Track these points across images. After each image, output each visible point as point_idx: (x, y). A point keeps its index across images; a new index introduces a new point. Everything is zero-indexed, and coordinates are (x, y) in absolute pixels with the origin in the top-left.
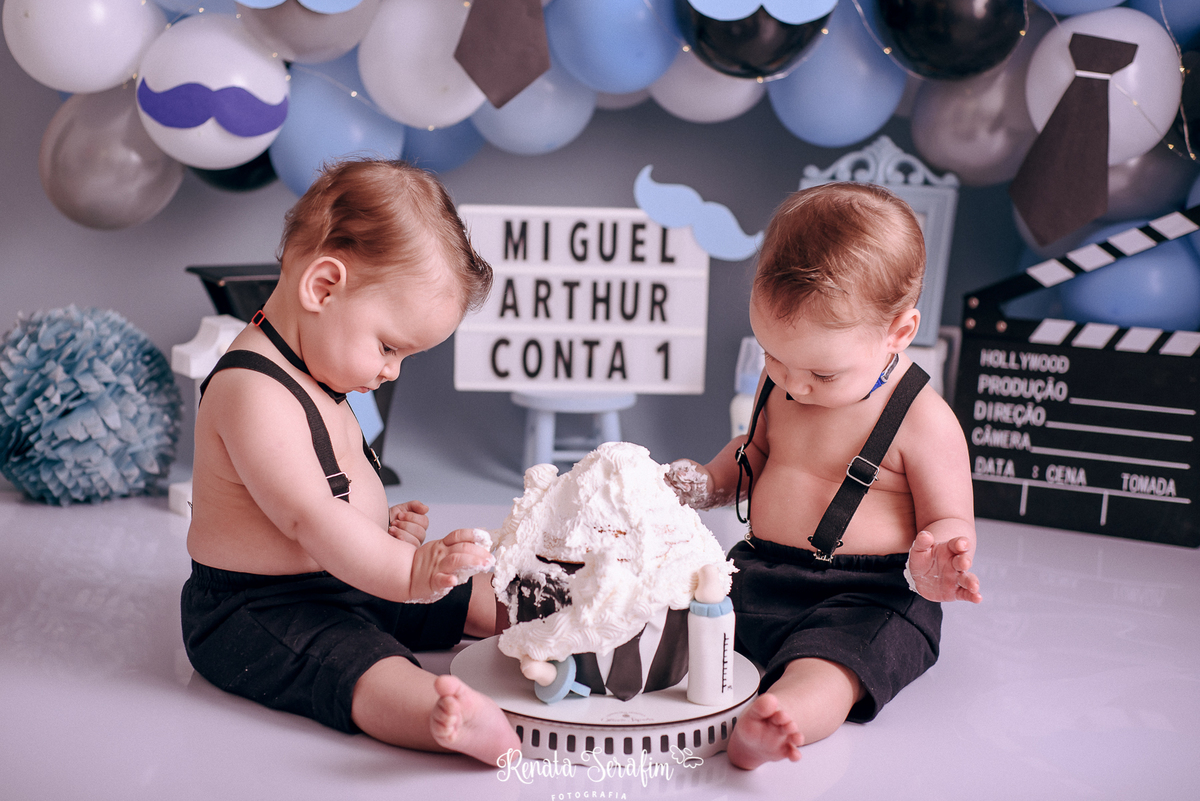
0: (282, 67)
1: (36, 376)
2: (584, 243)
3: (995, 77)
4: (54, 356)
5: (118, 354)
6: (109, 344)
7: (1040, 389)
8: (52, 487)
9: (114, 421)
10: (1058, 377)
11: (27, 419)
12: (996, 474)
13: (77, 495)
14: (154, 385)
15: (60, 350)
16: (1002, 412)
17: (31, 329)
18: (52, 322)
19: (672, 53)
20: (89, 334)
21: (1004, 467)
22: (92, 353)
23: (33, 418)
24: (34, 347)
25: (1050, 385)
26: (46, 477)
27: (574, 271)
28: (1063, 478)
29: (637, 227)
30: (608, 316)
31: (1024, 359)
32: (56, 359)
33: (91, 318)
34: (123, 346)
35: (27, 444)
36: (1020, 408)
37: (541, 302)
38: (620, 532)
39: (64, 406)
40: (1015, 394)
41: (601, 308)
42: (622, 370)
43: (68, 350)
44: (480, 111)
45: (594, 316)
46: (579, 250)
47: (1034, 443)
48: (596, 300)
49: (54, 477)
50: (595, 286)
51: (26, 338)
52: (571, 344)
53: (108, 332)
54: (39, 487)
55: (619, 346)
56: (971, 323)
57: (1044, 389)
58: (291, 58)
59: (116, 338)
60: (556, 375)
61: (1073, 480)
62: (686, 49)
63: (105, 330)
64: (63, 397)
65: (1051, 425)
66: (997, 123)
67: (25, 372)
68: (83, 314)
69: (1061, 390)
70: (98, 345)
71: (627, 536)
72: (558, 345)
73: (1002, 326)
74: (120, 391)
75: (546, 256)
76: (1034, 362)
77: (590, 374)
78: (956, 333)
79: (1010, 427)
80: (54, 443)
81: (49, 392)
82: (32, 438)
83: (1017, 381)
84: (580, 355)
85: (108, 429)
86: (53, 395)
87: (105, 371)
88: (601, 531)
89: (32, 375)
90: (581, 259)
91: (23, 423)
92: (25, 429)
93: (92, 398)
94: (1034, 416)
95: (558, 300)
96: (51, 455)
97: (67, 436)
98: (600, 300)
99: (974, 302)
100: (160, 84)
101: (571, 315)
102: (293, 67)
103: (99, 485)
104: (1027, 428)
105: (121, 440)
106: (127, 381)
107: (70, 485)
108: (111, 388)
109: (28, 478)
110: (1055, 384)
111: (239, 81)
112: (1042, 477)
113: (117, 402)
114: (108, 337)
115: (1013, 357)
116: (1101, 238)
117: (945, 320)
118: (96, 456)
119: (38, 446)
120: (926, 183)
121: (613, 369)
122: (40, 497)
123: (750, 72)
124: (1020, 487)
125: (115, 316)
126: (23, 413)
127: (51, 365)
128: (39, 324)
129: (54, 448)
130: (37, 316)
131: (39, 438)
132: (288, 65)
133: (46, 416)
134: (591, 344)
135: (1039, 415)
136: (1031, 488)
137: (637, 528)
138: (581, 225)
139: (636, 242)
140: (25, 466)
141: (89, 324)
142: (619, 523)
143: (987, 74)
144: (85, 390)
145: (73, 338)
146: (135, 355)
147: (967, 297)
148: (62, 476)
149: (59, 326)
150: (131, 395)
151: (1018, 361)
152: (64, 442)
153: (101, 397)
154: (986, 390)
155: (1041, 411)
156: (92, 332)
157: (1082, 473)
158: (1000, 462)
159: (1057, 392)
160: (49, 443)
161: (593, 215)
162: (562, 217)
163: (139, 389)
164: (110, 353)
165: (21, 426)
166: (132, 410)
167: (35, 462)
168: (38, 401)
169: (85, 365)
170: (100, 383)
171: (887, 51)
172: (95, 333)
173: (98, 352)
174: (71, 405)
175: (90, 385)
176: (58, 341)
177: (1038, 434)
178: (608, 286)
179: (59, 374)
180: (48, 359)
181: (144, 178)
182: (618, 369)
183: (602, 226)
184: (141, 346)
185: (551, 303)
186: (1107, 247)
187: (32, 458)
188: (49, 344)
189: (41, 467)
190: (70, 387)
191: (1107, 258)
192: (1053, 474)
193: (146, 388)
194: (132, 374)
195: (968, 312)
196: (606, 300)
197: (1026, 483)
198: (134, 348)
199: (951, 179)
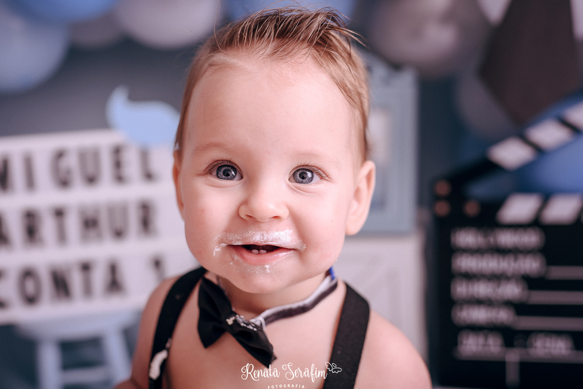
2: (67, 171)
7: (510, 264)
27: (60, 197)
30: (99, 238)
31: (492, 237)
48: (87, 224)
52: (67, 270)
56: (442, 208)
60: (55, 298)
66: (446, 19)
72: (54, 273)
73: (471, 208)
75: (31, 186)
76: (506, 239)
77: (88, 292)
79: (488, 302)
84: (76, 281)
90: (66, 184)
94: (512, 291)
95: (48, 227)
98: (90, 224)
99: (443, 187)
101: (62, 240)
110: (525, 258)
134: (86, 267)
138: (62, 154)
139: (118, 165)
159: (531, 265)
161: (71, 143)
182: (115, 285)
186: (565, 123)
191: (566, 135)
195: (437, 198)
199: (408, 72)
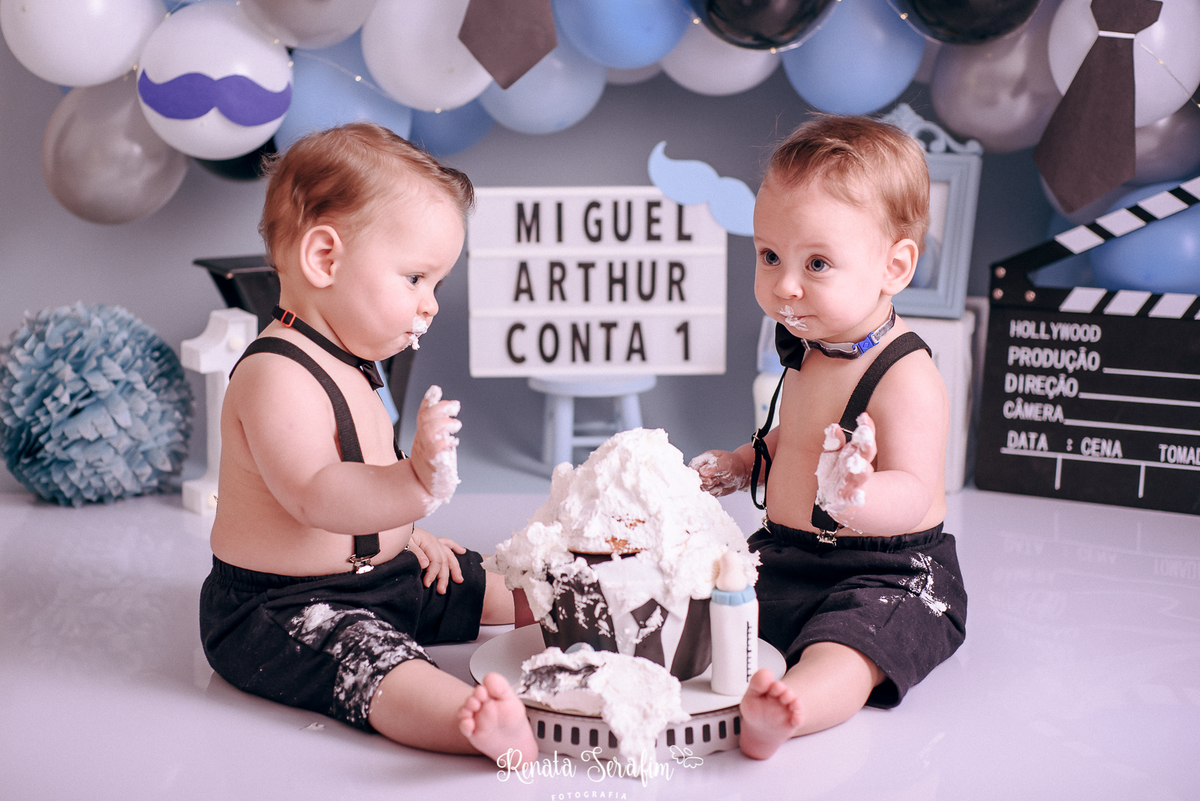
0: (285, 53)
1: (45, 376)
2: (599, 223)
3: (1017, 39)
4: (61, 354)
5: (127, 351)
6: (117, 341)
7: (1071, 359)
8: (64, 488)
9: (125, 419)
10: (1090, 347)
11: (37, 419)
12: (1029, 449)
13: (90, 495)
14: (164, 382)
15: (68, 349)
16: (1034, 384)
17: (38, 328)
18: (59, 321)
19: (682, 26)
20: (97, 331)
21: (1037, 440)
22: (101, 351)
23: (43, 419)
24: (41, 346)
25: (1082, 355)
26: (57, 478)
27: (590, 252)
28: (1099, 451)
29: (652, 205)
30: (625, 298)
31: (1055, 328)
32: (64, 358)
33: (98, 316)
34: (132, 343)
35: (37, 445)
36: (1053, 379)
37: (556, 284)
38: (639, 521)
39: (73, 406)
40: (1046, 365)
41: (618, 289)
42: (641, 351)
43: (76, 349)
44: (487, 91)
45: (611, 298)
46: (594, 230)
47: (1067, 415)
48: (612, 281)
49: (66, 478)
50: (611, 266)
51: (33, 337)
52: (588, 326)
53: (115, 328)
54: (51, 488)
55: (637, 327)
56: (999, 294)
57: (1076, 360)
58: (293, 44)
59: (124, 335)
60: (574, 359)
61: (1108, 452)
62: (697, 21)
63: (113, 327)
64: (72, 397)
65: (1084, 396)
66: (1020, 87)
67: (34, 372)
68: (90, 312)
69: (1094, 359)
70: (106, 343)
71: (646, 524)
72: (575, 329)
73: (1031, 296)
74: (129, 388)
75: (560, 238)
76: (1066, 331)
77: (608, 357)
78: (984, 304)
79: (1043, 399)
80: (65, 443)
81: (57, 392)
82: (42, 439)
83: (1048, 351)
84: (598, 338)
85: (119, 427)
86: (62, 395)
87: (114, 369)
88: (620, 521)
89: (40, 375)
90: (596, 239)
91: (33, 423)
92: (35, 430)
93: (102, 396)
94: (1066, 387)
95: (573, 282)
96: (62, 455)
97: (78, 436)
98: (616, 281)
99: (1001, 272)
100: (161, 75)
101: (587, 298)
102: (296, 52)
103: (111, 485)
104: (1059, 400)
105: (132, 438)
106: (136, 378)
107: (82, 486)
108: (121, 386)
109: (39, 480)
110: (1087, 354)
111: (241, 70)
112: (1077, 450)
113: (126, 400)
114: (116, 335)
115: (1043, 326)
116: (1131, 203)
117: (971, 292)
118: (108, 455)
119: (49, 447)
120: (948, 150)
121: (631, 351)
122: (54, 499)
123: (763, 42)
124: (1054, 460)
125: (123, 312)
126: (33, 414)
127: (59, 364)
128: (46, 323)
129: (65, 449)
130: (44, 315)
131: (50, 438)
132: (290, 51)
133: (56, 416)
134: (609, 327)
135: (1072, 386)
136: (1065, 461)
137: (656, 516)
138: (595, 205)
139: (651, 221)
140: (36, 468)
141: (97, 321)
142: (637, 512)
143: (1008, 37)
144: (94, 389)
145: (80, 335)
146: (144, 351)
147: (994, 267)
148: (74, 477)
149: (66, 324)
150: (142, 392)
151: (1049, 331)
152: (75, 442)
153: (111, 396)
154: (1016, 361)
155: (1074, 381)
156: (100, 329)
157: (1118, 444)
158: (1033, 436)
159: (1089, 362)
160: (60, 444)
161: (606, 194)
162: (575, 197)
163: (148, 386)
164: (119, 350)
165: (30, 427)
166: (142, 407)
167: (46, 463)
168: (47, 401)
169: (93, 363)
170: (109, 381)
171: (904, 17)
172: (103, 330)
173: (107, 349)
174: (81, 405)
175: (99, 383)
176: (65, 339)
177: (1071, 406)
178: (624, 266)
179: (67, 372)
180: (57, 358)
181: (149, 170)
182: (637, 351)
183: (616, 205)
184: (150, 342)
185: (566, 285)
186: (1137, 211)
187: (43, 459)
188: (56, 343)
189: (53, 468)
190: (79, 386)
191: (1138, 223)
192: (1087, 446)
193: (156, 385)
194: (141, 371)
195: (995, 283)
196: (623, 281)
197: (1060, 457)
198: (143, 344)
199: (974, 146)
